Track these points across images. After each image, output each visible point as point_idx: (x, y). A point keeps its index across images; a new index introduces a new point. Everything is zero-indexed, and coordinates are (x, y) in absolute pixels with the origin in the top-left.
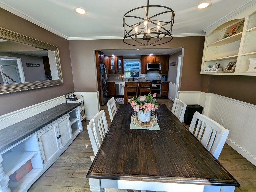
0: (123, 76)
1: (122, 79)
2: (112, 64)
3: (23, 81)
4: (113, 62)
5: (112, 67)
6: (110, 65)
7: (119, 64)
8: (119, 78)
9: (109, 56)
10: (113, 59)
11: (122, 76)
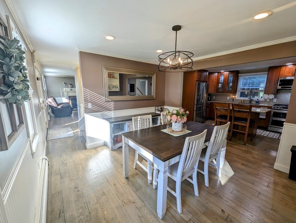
0: (235, 96)
1: (233, 100)
2: (221, 80)
3: (146, 94)
4: (222, 78)
5: (220, 85)
6: (218, 82)
7: (230, 81)
8: (228, 98)
9: (218, 73)
10: (223, 75)
11: (233, 95)
